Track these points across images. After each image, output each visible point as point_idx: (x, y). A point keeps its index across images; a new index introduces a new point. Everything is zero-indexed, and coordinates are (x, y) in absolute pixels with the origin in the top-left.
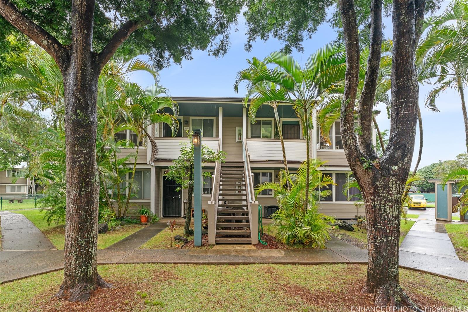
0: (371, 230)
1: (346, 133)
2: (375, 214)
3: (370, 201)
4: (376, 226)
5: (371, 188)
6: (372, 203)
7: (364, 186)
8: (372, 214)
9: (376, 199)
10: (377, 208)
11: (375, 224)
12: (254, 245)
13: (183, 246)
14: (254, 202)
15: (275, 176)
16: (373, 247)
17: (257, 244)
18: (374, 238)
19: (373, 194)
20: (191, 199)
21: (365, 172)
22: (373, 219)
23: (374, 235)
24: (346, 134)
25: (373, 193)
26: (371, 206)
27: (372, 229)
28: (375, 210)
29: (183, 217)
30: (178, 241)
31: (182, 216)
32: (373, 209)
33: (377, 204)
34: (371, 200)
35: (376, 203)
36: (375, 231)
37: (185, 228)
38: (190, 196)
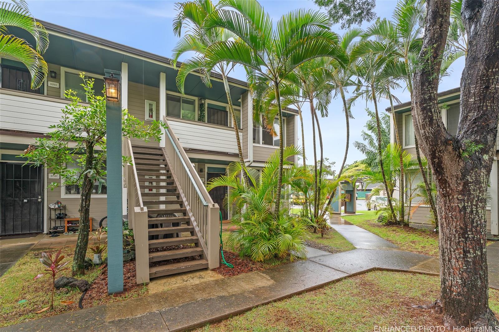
0: (459, 242)
1: (431, 103)
2: (464, 218)
3: (456, 201)
4: (466, 236)
5: (460, 184)
6: (460, 205)
7: (450, 181)
8: (460, 219)
9: (466, 199)
10: (468, 210)
11: (465, 232)
12: (213, 270)
13: (81, 300)
14: (214, 205)
15: (199, 170)
16: (462, 264)
17: (218, 268)
18: (464, 251)
19: (462, 192)
20: (89, 204)
21: (456, 161)
22: (462, 225)
23: (464, 247)
24: (431, 105)
25: (462, 190)
26: (458, 209)
27: (460, 240)
28: (465, 213)
29: (47, 234)
30: (65, 289)
31: (45, 232)
32: (462, 213)
33: (467, 206)
34: (458, 200)
35: (466, 204)
36: (466, 243)
37: (77, 259)
38: (86, 198)
